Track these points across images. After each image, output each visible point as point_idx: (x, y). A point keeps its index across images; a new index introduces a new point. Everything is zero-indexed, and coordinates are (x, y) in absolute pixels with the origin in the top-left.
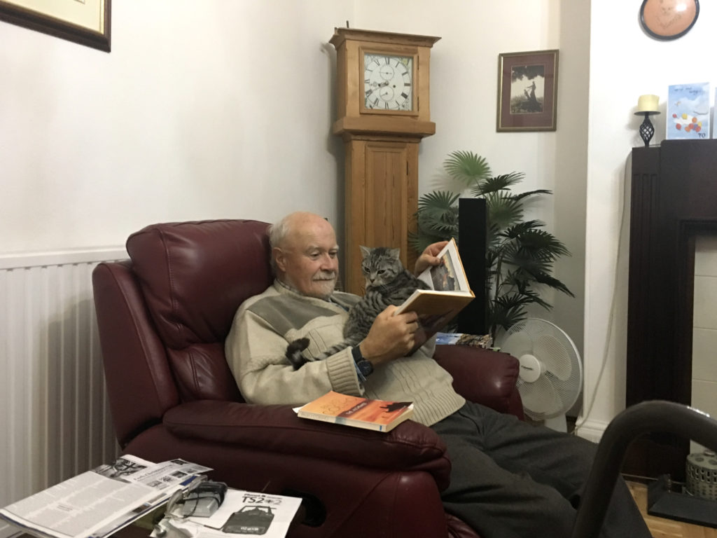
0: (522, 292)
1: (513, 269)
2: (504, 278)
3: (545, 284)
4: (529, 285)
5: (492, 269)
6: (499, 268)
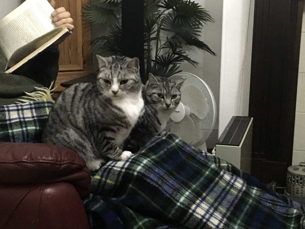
0: (174, 52)
1: (171, 35)
2: (163, 43)
4: (181, 47)
6: (158, 34)
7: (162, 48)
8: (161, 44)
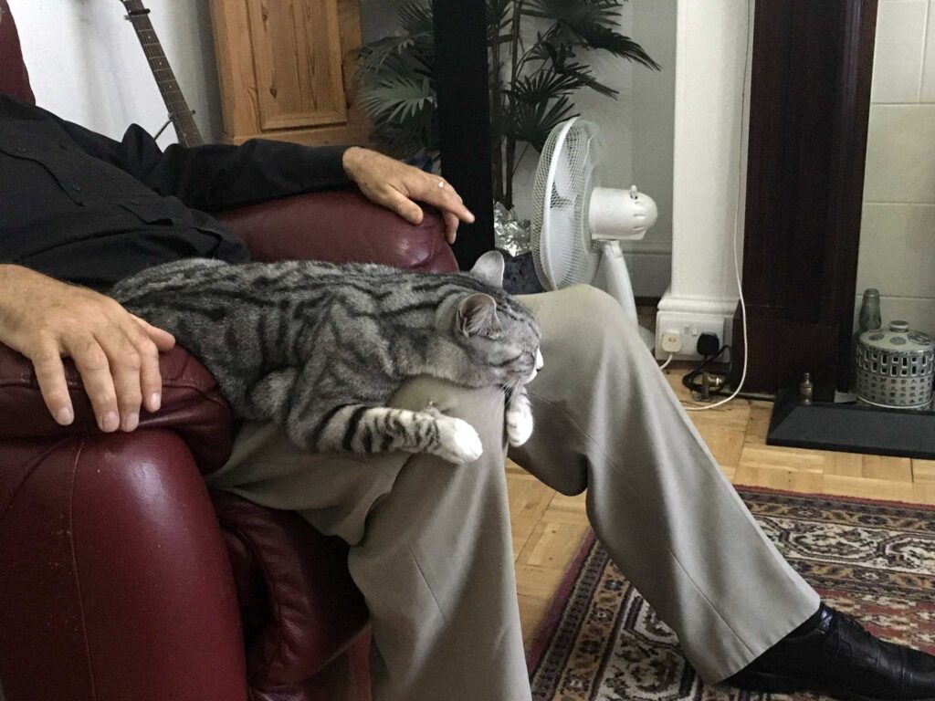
0: (559, 67)
1: (545, 27)
2: (529, 47)
3: (603, 51)
4: (574, 56)
5: (505, 31)
6: (516, 27)
7: (528, 59)
8: (523, 50)
